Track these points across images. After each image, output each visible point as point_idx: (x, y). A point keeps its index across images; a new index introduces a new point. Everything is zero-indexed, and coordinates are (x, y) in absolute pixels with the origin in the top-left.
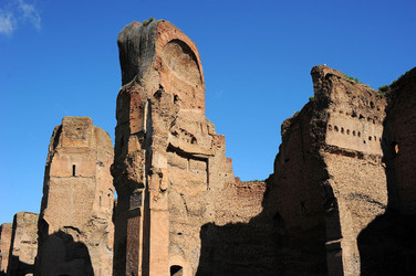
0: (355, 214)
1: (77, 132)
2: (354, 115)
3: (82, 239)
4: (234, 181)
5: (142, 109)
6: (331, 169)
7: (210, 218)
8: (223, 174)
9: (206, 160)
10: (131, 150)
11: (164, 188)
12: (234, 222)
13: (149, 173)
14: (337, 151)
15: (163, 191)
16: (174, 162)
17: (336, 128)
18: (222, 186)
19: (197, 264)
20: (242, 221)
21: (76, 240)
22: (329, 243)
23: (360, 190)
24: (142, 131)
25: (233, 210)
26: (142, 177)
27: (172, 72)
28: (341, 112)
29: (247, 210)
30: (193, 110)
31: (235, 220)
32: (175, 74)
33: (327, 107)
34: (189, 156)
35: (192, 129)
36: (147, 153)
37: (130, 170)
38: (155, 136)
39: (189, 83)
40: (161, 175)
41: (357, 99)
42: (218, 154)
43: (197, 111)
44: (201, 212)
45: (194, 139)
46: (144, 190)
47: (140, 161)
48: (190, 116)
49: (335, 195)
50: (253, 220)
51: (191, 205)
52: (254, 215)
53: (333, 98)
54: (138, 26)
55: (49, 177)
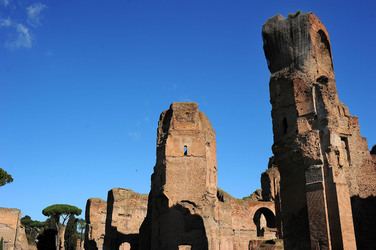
1: (185, 116)
3: (198, 212)
4: (370, 158)
5: (308, 93)
8: (361, 152)
9: (345, 139)
10: (301, 130)
11: (341, 164)
13: (326, 150)
15: (341, 167)
18: (361, 163)
21: (193, 213)
24: (313, 113)
26: (319, 155)
36: (322, 133)
37: (304, 148)
38: (330, 118)
40: (337, 153)
42: (354, 134)
46: (322, 166)
47: (314, 140)
54: (282, 18)
55: (164, 157)
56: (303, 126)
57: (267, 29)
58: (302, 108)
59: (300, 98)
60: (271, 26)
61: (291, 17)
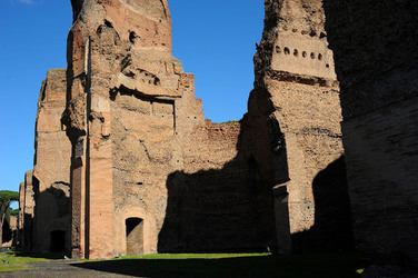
0: (309, 151)
2: (313, 34)
4: (204, 124)
6: (277, 99)
7: (177, 165)
8: (192, 117)
9: (172, 102)
10: (74, 95)
11: (106, 134)
12: (206, 168)
13: (90, 118)
14: (287, 77)
15: (105, 137)
16: (132, 106)
17: (286, 50)
18: (191, 129)
19: (163, 215)
20: (214, 167)
22: (276, 187)
23: (318, 123)
24: (84, 73)
25: (204, 156)
26: (84, 124)
27: (127, 6)
28: (294, 31)
29: (220, 154)
30: (156, 48)
31: (208, 166)
32: (131, 8)
33: (276, 25)
34: (152, 99)
35: (153, 68)
37: (73, 117)
39: (150, 18)
41: (318, 14)
42: (186, 95)
43: (161, 48)
44: (167, 159)
45: (157, 80)
47: (81, 105)
48: (151, 54)
49: (282, 130)
50: (227, 165)
51: (154, 152)
52: (228, 159)
53: (283, 13)
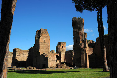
1: (44, 32)
3: (47, 56)
5: (82, 36)
21: (45, 56)
36: (84, 44)
40: (87, 48)
46: (84, 50)
55: (39, 42)
56: (81, 42)
57: (73, 19)
58: (81, 38)
59: (80, 36)
60: (74, 19)
61: (79, 18)
